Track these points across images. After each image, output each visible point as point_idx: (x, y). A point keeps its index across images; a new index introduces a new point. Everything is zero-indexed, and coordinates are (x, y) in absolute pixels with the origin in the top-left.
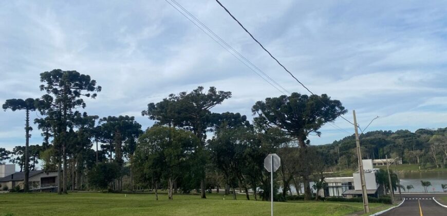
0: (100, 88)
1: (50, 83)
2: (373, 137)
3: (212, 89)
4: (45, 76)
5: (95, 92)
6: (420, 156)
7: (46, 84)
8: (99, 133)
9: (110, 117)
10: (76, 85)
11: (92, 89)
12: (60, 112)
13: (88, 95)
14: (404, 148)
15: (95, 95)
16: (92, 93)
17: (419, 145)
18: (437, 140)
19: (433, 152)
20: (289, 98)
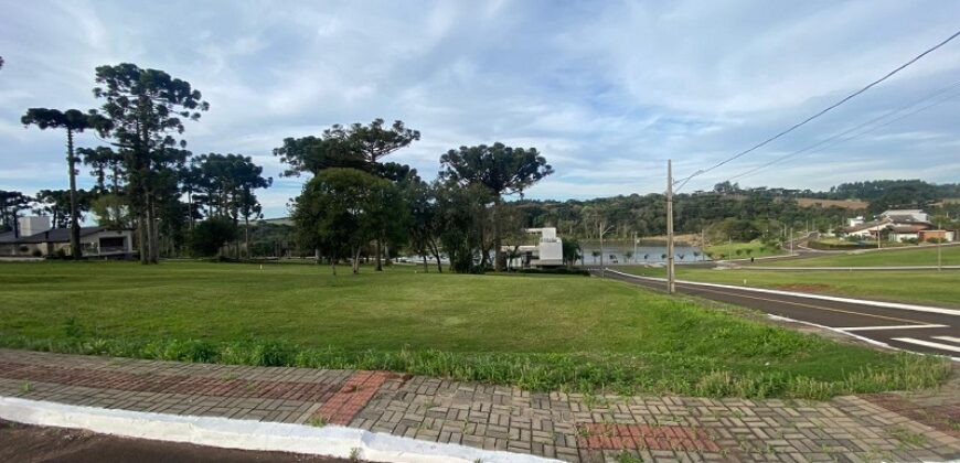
0: (206, 106)
1: (113, 86)
2: (527, 206)
3: (398, 125)
4: (105, 73)
5: (197, 110)
6: (573, 227)
7: (105, 87)
8: (192, 178)
9: (212, 155)
10: (163, 95)
11: (192, 105)
12: (138, 135)
13: (186, 114)
14: (558, 218)
15: (197, 116)
16: (192, 112)
17: (573, 216)
18: (589, 211)
19: (584, 224)
20: (490, 149)
